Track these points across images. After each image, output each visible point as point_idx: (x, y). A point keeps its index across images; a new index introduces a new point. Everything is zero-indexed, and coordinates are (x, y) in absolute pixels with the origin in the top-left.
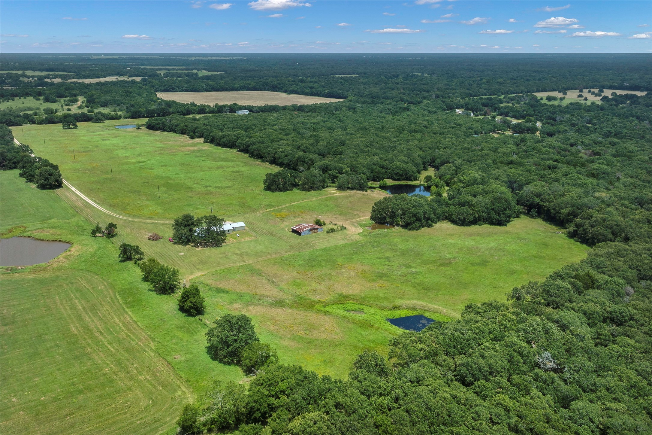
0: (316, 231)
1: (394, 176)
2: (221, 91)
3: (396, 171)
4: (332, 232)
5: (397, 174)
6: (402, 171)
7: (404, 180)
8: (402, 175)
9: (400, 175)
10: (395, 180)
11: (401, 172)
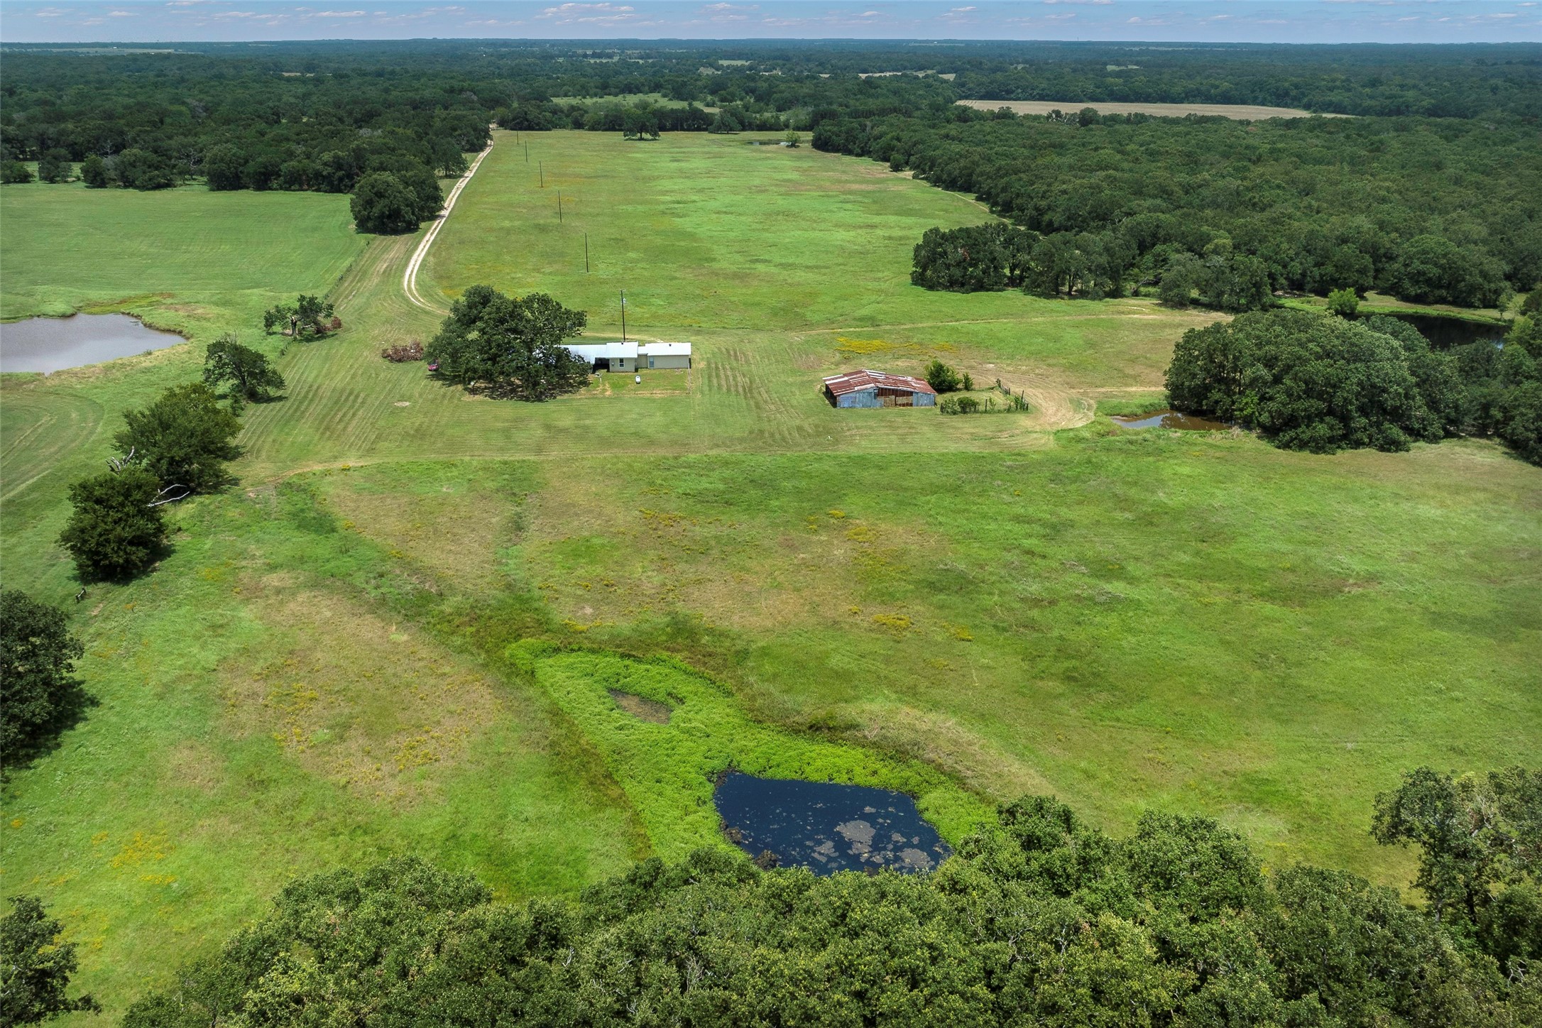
0: (901, 400)
1: (1407, 284)
2: (1132, 101)
3: (1417, 265)
4: (964, 411)
5: (1416, 278)
6: (1442, 267)
7: (1442, 301)
8: (1434, 283)
9: (1429, 282)
10: (1406, 298)
11: (1434, 271)
